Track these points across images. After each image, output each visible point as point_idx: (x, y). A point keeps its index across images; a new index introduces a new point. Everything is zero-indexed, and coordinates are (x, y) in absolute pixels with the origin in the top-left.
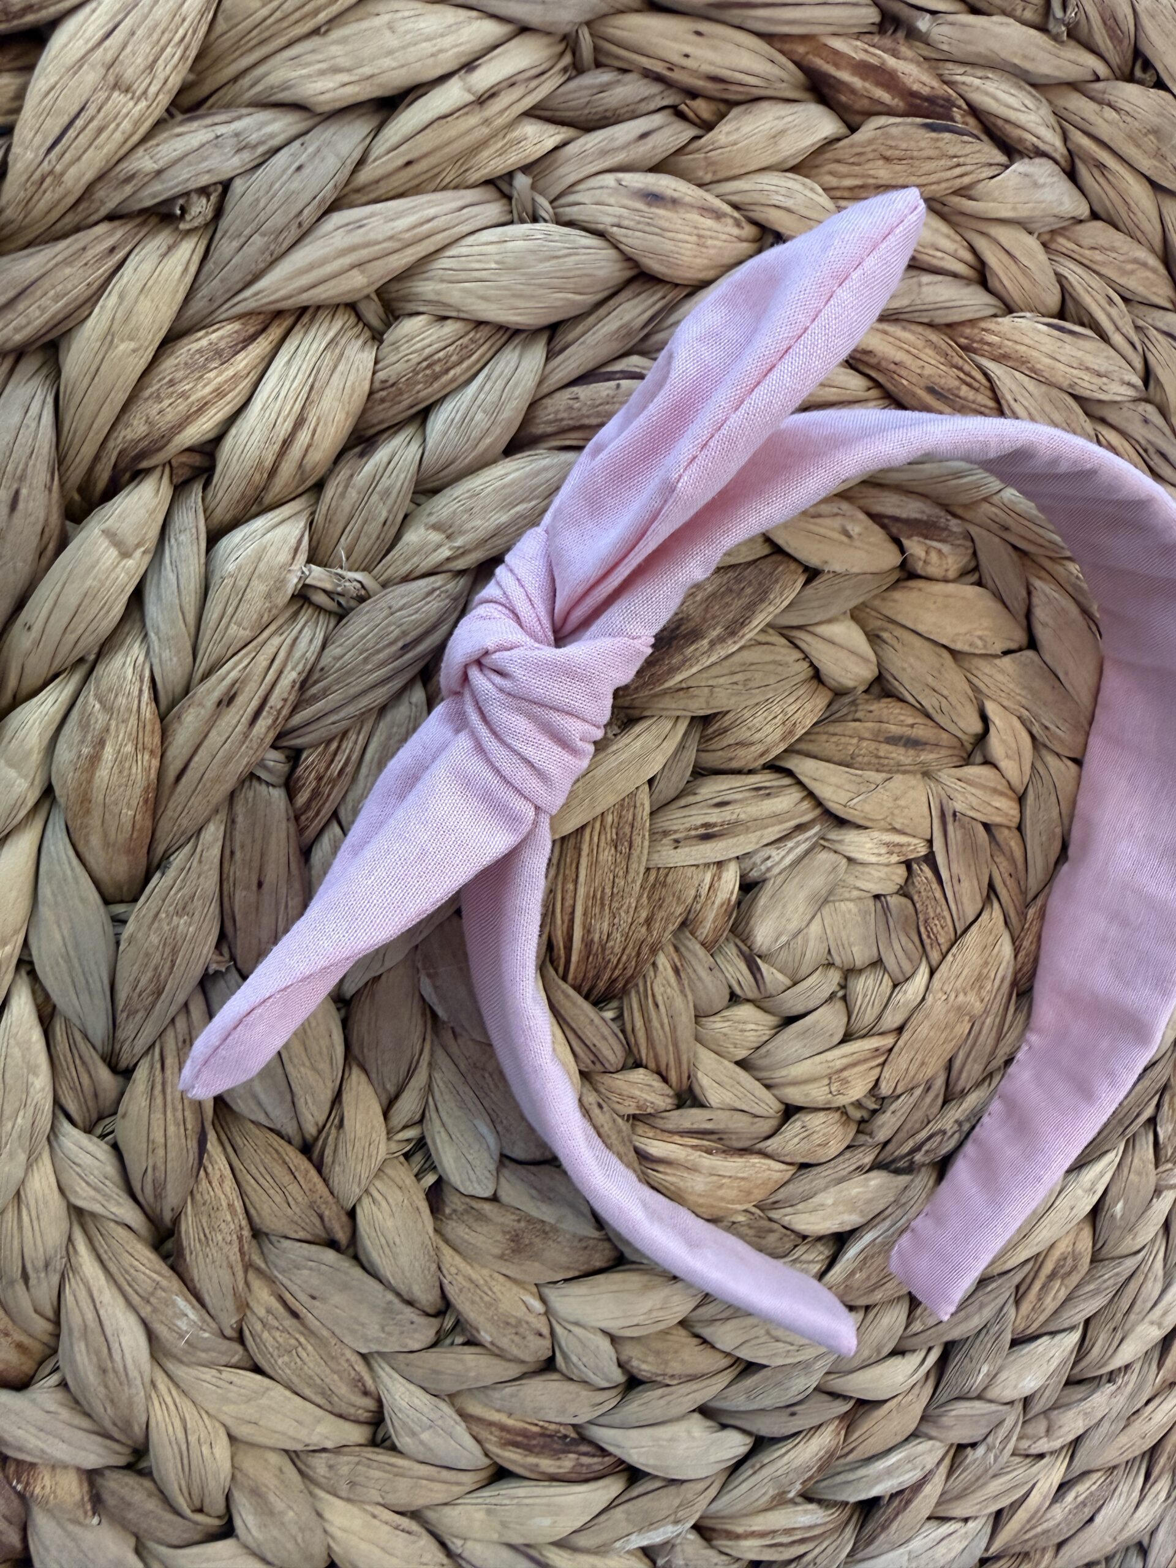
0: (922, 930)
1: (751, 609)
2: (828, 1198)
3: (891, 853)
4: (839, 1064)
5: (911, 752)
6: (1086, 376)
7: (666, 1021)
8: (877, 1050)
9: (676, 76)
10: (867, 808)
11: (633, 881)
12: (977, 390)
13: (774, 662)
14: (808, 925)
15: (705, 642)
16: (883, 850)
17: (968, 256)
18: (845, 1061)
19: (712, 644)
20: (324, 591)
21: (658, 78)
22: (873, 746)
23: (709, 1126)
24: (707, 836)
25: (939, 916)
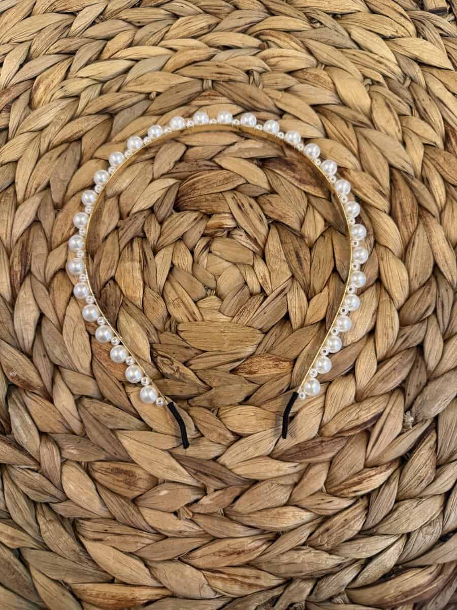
0: (243, 307)
1: (310, 184)
2: (134, 324)
3: (262, 279)
4: (184, 299)
5: (297, 263)
6: (442, 257)
7: (179, 223)
8: (194, 313)
9: (418, 102)
10: (272, 260)
11: (217, 189)
12: (412, 223)
13: (299, 201)
14: (226, 261)
15: (293, 174)
16: (262, 275)
17: (443, 203)
18: (186, 302)
19: (294, 177)
20: (254, 79)
21: (414, 100)
22: (292, 248)
23: (148, 259)
24: (240, 207)
25: (249, 312)
